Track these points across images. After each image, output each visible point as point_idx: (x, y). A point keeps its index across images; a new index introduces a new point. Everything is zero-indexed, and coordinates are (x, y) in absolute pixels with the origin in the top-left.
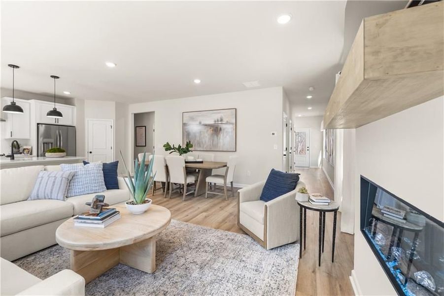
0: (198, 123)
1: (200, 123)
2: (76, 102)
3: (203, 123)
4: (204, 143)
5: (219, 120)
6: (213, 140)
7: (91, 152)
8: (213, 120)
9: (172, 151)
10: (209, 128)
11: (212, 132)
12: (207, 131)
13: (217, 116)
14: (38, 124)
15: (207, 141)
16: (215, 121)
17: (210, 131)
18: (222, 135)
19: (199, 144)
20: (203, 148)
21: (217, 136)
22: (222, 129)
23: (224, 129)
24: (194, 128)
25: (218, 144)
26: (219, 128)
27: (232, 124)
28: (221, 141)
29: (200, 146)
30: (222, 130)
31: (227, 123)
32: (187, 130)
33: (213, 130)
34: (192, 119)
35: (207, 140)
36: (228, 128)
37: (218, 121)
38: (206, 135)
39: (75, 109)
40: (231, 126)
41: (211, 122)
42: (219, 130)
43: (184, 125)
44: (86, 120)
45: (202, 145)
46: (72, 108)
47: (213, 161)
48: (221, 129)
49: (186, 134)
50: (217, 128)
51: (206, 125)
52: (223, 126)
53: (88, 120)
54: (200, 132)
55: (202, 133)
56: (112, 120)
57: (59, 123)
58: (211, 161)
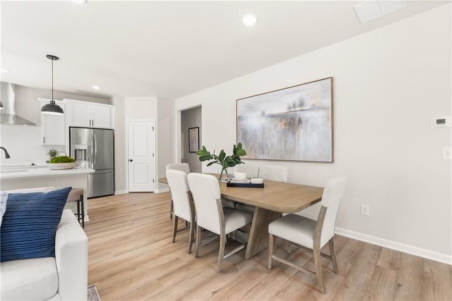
0: (259, 113)
1: (263, 114)
2: (114, 100)
3: (268, 112)
4: (270, 146)
5: (297, 103)
6: (286, 142)
7: (131, 161)
8: (286, 106)
9: (211, 161)
10: (279, 120)
11: (283, 127)
12: (276, 126)
13: (293, 98)
14: (70, 127)
15: (275, 144)
16: (289, 108)
17: (280, 126)
18: (302, 131)
19: (262, 149)
20: (269, 155)
21: (294, 133)
22: (303, 120)
23: (306, 121)
24: (254, 122)
25: (294, 148)
26: (297, 119)
27: (324, 108)
28: (301, 142)
29: (263, 153)
30: (303, 123)
31: (314, 108)
32: (242, 127)
33: (285, 124)
34: (250, 108)
35: (275, 141)
36: (316, 118)
37: (294, 106)
38: (274, 133)
39: (113, 108)
40: (322, 113)
41: (282, 109)
42: (296, 122)
43: (238, 119)
44: (126, 121)
45: (266, 151)
46: (110, 108)
47: (285, 181)
48: (300, 121)
49: (242, 132)
50: (293, 119)
51: (273, 116)
52: (305, 115)
53: (128, 122)
54: (264, 128)
55: (266, 130)
56: (154, 120)
57: (94, 127)
58: (281, 181)
